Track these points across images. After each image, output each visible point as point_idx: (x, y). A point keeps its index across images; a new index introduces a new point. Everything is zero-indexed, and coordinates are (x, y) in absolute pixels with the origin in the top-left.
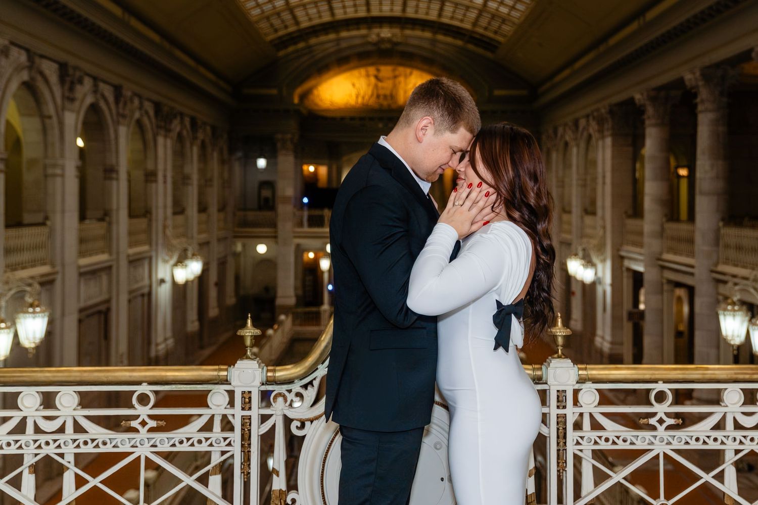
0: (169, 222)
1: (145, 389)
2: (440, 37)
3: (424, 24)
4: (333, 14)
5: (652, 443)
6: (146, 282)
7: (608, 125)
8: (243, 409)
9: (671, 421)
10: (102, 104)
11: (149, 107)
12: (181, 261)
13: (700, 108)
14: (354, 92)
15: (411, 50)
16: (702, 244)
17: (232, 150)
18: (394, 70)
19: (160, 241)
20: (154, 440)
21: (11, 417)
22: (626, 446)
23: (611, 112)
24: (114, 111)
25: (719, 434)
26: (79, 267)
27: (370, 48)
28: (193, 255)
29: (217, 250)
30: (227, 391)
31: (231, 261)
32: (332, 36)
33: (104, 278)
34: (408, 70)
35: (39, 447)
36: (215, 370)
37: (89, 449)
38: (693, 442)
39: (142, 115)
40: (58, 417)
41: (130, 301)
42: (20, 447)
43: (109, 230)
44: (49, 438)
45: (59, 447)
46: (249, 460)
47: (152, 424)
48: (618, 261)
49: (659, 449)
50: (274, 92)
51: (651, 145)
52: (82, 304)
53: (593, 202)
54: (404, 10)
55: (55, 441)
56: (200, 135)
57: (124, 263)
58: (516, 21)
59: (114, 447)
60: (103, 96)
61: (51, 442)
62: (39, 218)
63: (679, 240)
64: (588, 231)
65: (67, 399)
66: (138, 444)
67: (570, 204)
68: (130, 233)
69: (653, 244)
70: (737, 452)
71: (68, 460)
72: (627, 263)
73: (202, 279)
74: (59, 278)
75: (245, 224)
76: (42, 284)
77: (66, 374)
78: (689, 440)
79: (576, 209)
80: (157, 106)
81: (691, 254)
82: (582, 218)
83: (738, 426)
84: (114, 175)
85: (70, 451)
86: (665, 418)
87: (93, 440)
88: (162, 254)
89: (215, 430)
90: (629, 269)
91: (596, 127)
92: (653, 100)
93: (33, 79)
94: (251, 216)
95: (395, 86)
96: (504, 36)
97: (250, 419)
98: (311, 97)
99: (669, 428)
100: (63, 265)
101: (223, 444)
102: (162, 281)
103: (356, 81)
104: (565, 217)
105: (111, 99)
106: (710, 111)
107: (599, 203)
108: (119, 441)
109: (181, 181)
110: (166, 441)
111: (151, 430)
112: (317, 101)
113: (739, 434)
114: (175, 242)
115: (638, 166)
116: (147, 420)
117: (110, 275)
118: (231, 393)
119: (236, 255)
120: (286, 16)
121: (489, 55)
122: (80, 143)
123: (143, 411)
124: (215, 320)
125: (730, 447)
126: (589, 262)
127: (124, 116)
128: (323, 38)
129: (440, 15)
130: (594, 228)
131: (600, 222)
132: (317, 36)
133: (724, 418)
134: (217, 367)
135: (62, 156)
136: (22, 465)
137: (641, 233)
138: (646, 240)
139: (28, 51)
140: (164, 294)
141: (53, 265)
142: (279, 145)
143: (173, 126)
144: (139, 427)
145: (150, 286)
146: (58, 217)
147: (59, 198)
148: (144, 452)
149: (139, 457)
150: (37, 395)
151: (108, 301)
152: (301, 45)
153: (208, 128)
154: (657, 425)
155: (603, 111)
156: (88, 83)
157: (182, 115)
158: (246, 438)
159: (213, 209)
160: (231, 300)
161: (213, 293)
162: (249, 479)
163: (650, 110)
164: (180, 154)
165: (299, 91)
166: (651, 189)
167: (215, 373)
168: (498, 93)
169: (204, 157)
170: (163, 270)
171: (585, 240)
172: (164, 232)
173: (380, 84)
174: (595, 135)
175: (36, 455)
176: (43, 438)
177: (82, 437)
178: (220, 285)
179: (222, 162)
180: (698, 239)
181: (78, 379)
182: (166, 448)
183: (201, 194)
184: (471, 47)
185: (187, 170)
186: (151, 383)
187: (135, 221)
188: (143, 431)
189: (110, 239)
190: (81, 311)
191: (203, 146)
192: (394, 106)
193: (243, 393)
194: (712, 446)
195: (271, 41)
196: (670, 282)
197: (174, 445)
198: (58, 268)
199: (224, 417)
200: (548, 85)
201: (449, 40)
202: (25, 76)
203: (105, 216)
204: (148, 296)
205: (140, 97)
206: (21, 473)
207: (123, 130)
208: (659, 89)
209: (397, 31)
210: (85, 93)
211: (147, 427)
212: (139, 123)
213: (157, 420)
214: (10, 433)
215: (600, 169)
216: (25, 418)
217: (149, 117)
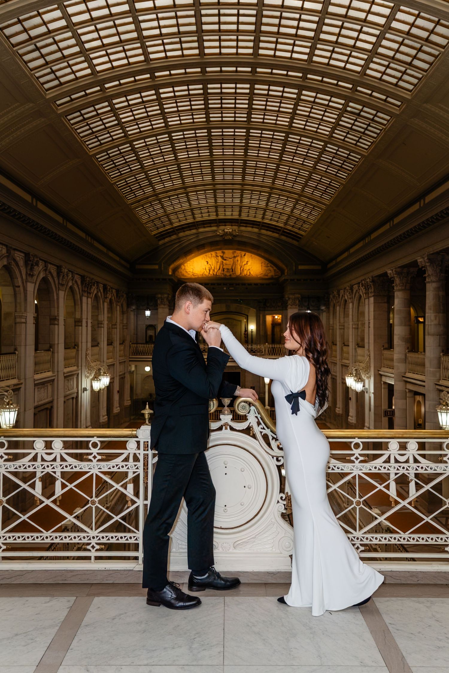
0: (89, 352)
1: (95, 440)
2: (263, 232)
3: (253, 224)
4: (194, 218)
5: (353, 470)
6: (75, 390)
7: (372, 290)
8: (144, 450)
9: (361, 458)
10: (50, 278)
11: (77, 278)
12: (96, 378)
13: (427, 280)
14: (207, 267)
15: (244, 240)
16: (429, 368)
17: (129, 305)
18: (233, 253)
19: (84, 364)
20: (100, 466)
21: (31, 453)
22: (339, 471)
23: (373, 281)
24: (57, 282)
25: (387, 465)
26: (35, 380)
27: (218, 239)
28: (105, 373)
29: (119, 369)
30: (136, 441)
31: (128, 377)
32: (194, 231)
33: (50, 387)
34: (243, 253)
35: (44, 468)
36: (131, 431)
37: (68, 469)
38: (373, 469)
39: (73, 284)
40: (53, 453)
41: (64, 402)
42: (35, 468)
43: (53, 357)
44: (49, 464)
45: (53, 468)
46: (147, 476)
47: (99, 457)
48: (378, 377)
49: (356, 472)
50: (156, 267)
51: (398, 303)
52: (36, 404)
53: (363, 340)
54: (240, 215)
55: (52, 465)
56: (109, 296)
57: (61, 378)
58: (312, 222)
59: (80, 469)
60: (50, 272)
61: (50, 466)
62: (12, 349)
63: (417, 364)
64: (359, 358)
65: (58, 444)
66: (92, 468)
67: (348, 341)
68: (65, 359)
69: (400, 367)
70: (396, 474)
71: (58, 475)
72: (384, 379)
73: (109, 388)
74: (23, 386)
75: (137, 352)
76: (14, 390)
77: (57, 432)
78: (371, 468)
79: (352, 344)
80: (83, 278)
81: (423, 374)
82: (355, 349)
83: (397, 461)
84: (56, 322)
85: (59, 470)
86: (359, 456)
87: (70, 465)
88: (85, 372)
89: (130, 461)
90: (385, 383)
91: (364, 291)
92: (399, 274)
93: (9, 263)
94: (141, 347)
95: (234, 263)
96: (305, 231)
97: (148, 455)
98: (180, 270)
99: (361, 462)
100: (25, 379)
101: (134, 468)
102: (85, 389)
103: (208, 260)
104: (345, 349)
105: (55, 274)
106: (434, 282)
107: (366, 340)
108: (83, 465)
109: (97, 325)
110: (106, 466)
111: (99, 460)
112: (184, 273)
113: (397, 465)
114: (92, 364)
115: (391, 316)
116: (97, 455)
117: (53, 385)
118: (138, 443)
119: (131, 373)
120: (165, 219)
121: (295, 243)
122: (36, 302)
123: (95, 451)
124: (118, 415)
125: (392, 472)
126: (359, 379)
127: (63, 285)
128: (188, 233)
129: (263, 218)
130: (363, 356)
131: (367, 352)
132: (184, 231)
133: (389, 457)
134: (131, 429)
135: (26, 310)
136: (36, 477)
137: (392, 360)
138: (395, 364)
139: (6, 246)
140: (86, 397)
141: (19, 379)
142: (159, 302)
143: (92, 290)
144: (93, 459)
145: (78, 393)
146: (23, 348)
147: (23, 336)
148: (95, 471)
149: (93, 474)
150: (43, 442)
151: (52, 402)
152: (174, 237)
153: (114, 290)
154: (355, 460)
155: (368, 280)
156: (41, 264)
157: (98, 283)
158: (146, 465)
159: (117, 343)
160: (127, 402)
161: (116, 397)
162: (147, 486)
163: (397, 281)
164: (96, 308)
165: (172, 266)
166: (399, 331)
167: (130, 432)
168: (300, 267)
169: (111, 310)
170: (85, 383)
171: (357, 364)
172: (86, 357)
173: (224, 262)
174: (364, 296)
175: (42, 472)
176: (46, 464)
177: (64, 464)
178: (121, 392)
179: (123, 313)
180: (427, 364)
181: (63, 434)
182: (106, 470)
183: (109, 334)
184: (283, 238)
185: (101, 318)
186: (98, 437)
187: (68, 351)
188: (95, 461)
189: (53, 362)
190: (35, 408)
191: (111, 302)
192: (233, 276)
193: (144, 442)
194: (383, 471)
195: (155, 235)
196: (410, 391)
197: (110, 468)
198: (23, 381)
199: (135, 454)
200: (334, 262)
201: (269, 233)
202: (5, 262)
203: (51, 348)
204: (76, 399)
205: (72, 272)
206: (35, 480)
207: (62, 294)
208: (403, 267)
209: (235, 228)
210: (39, 271)
211: (97, 459)
212: (71, 288)
213: (102, 456)
214: (30, 461)
215: (366, 318)
216: (37, 453)
217: (77, 284)
